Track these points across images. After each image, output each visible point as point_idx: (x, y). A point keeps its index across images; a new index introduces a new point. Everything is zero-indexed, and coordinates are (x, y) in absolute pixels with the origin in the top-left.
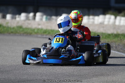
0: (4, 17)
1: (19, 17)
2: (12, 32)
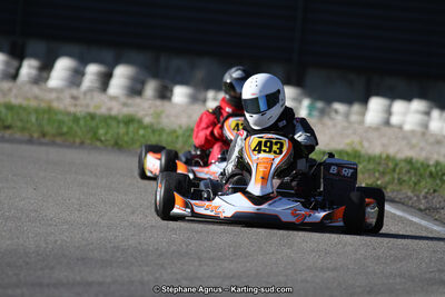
0: (164, 94)
1: (215, 99)
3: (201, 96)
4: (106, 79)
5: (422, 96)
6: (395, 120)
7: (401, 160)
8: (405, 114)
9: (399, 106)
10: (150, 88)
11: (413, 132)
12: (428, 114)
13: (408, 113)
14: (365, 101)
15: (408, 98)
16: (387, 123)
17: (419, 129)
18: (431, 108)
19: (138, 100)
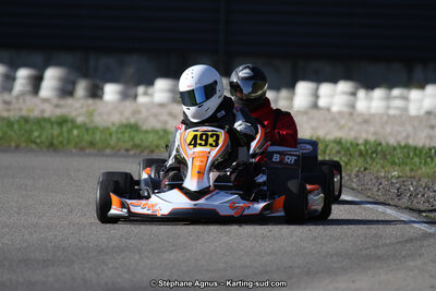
0: (95, 93)
1: (145, 94)
2: (92, 144)
3: (132, 92)
4: (37, 82)
5: (347, 78)
6: (322, 102)
7: (330, 141)
8: (332, 96)
9: (325, 89)
10: (81, 88)
11: (340, 113)
12: (354, 94)
13: (335, 94)
14: (292, 86)
15: (334, 80)
16: (315, 106)
17: (345, 109)
18: (357, 89)
19: (70, 101)
